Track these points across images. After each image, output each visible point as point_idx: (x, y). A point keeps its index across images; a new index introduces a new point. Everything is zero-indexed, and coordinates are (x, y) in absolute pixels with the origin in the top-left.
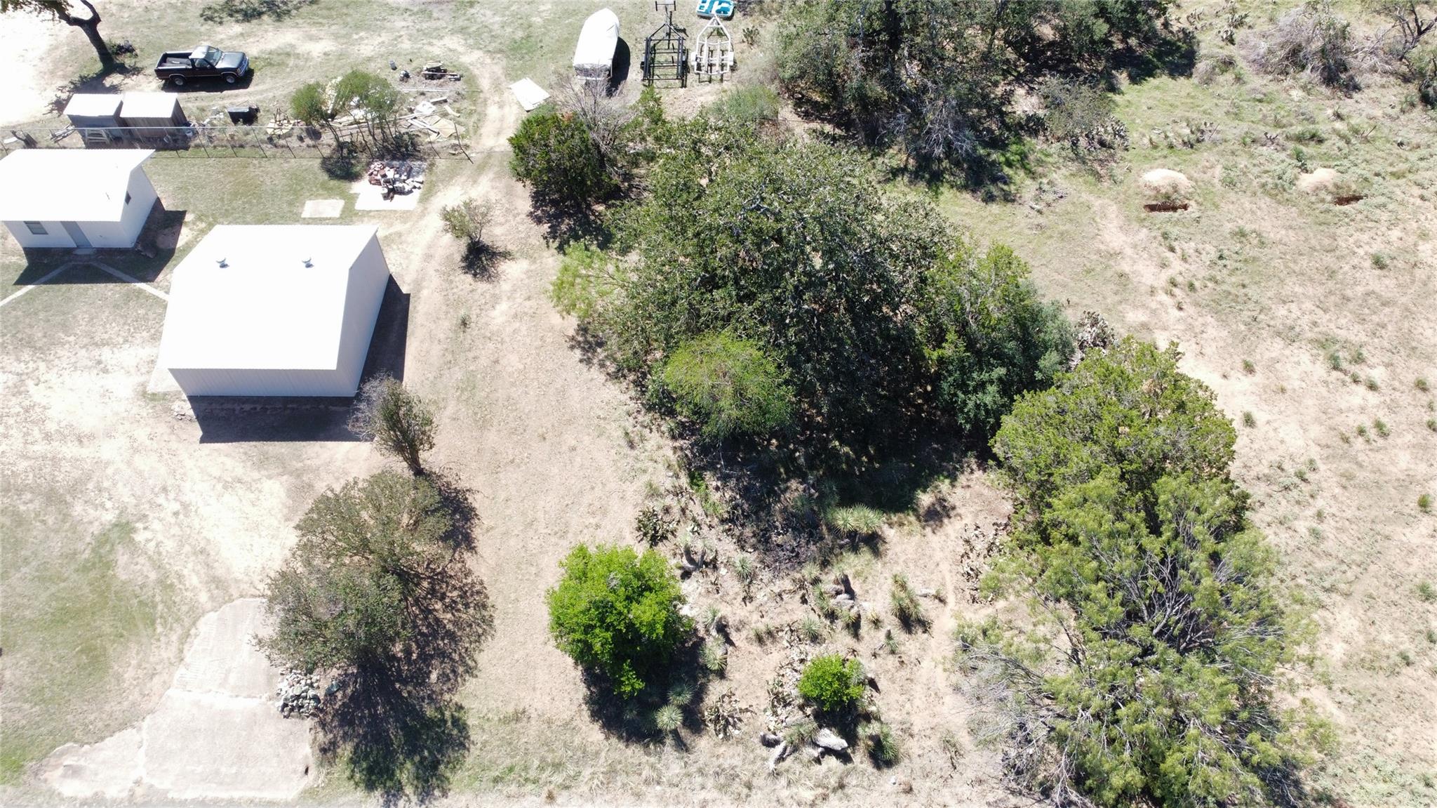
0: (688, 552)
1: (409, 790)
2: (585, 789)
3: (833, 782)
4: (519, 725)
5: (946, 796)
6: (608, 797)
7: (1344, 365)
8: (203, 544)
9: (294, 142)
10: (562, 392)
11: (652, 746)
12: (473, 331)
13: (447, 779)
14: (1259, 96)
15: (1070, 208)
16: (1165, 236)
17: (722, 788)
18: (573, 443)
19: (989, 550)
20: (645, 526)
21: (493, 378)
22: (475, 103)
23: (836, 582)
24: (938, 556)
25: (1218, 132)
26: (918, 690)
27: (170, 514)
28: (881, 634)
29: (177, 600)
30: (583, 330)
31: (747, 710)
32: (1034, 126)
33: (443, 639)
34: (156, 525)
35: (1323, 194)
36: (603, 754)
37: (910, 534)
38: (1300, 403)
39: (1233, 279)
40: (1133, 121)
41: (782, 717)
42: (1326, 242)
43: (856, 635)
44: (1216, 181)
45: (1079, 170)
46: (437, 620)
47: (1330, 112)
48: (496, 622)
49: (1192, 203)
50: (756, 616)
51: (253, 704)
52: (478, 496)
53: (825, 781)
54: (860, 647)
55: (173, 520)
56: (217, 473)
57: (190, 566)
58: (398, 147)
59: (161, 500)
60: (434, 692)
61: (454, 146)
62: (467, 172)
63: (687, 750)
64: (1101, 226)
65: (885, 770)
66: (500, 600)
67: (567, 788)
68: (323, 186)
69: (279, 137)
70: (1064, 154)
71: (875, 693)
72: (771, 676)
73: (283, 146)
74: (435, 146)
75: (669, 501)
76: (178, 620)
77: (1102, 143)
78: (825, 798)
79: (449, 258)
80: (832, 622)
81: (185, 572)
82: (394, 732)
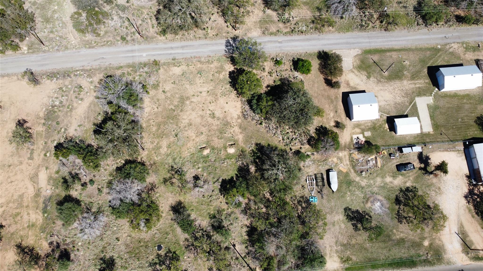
3: (278, 56)
6: (301, 54)
8: (357, 77)
11: (297, 58)
12: (334, 111)
13: (318, 54)
17: (289, 55)
18: (315, 94)
22: (352, 165)
23: (279, 76)
24: (267, 81)
28: (273, 71)
29: (357, 70)
31: (288, 62)
37: (271, 84)
41: (284, 61)
48: (318, 70)
50: (288, 72)
52: (325, 85)
54: (276, 70)
55: (363, 79)
57: (357, 74)
58: (361, 149)
60: (322, 62)
63: (293, 58)
65: (272, 58)
66: (318, 73)
67: (305, 54)
68: (370, 139)
71: (274, 65)
74: (355, 151)
76: (355, 67)
82: (325, 57)
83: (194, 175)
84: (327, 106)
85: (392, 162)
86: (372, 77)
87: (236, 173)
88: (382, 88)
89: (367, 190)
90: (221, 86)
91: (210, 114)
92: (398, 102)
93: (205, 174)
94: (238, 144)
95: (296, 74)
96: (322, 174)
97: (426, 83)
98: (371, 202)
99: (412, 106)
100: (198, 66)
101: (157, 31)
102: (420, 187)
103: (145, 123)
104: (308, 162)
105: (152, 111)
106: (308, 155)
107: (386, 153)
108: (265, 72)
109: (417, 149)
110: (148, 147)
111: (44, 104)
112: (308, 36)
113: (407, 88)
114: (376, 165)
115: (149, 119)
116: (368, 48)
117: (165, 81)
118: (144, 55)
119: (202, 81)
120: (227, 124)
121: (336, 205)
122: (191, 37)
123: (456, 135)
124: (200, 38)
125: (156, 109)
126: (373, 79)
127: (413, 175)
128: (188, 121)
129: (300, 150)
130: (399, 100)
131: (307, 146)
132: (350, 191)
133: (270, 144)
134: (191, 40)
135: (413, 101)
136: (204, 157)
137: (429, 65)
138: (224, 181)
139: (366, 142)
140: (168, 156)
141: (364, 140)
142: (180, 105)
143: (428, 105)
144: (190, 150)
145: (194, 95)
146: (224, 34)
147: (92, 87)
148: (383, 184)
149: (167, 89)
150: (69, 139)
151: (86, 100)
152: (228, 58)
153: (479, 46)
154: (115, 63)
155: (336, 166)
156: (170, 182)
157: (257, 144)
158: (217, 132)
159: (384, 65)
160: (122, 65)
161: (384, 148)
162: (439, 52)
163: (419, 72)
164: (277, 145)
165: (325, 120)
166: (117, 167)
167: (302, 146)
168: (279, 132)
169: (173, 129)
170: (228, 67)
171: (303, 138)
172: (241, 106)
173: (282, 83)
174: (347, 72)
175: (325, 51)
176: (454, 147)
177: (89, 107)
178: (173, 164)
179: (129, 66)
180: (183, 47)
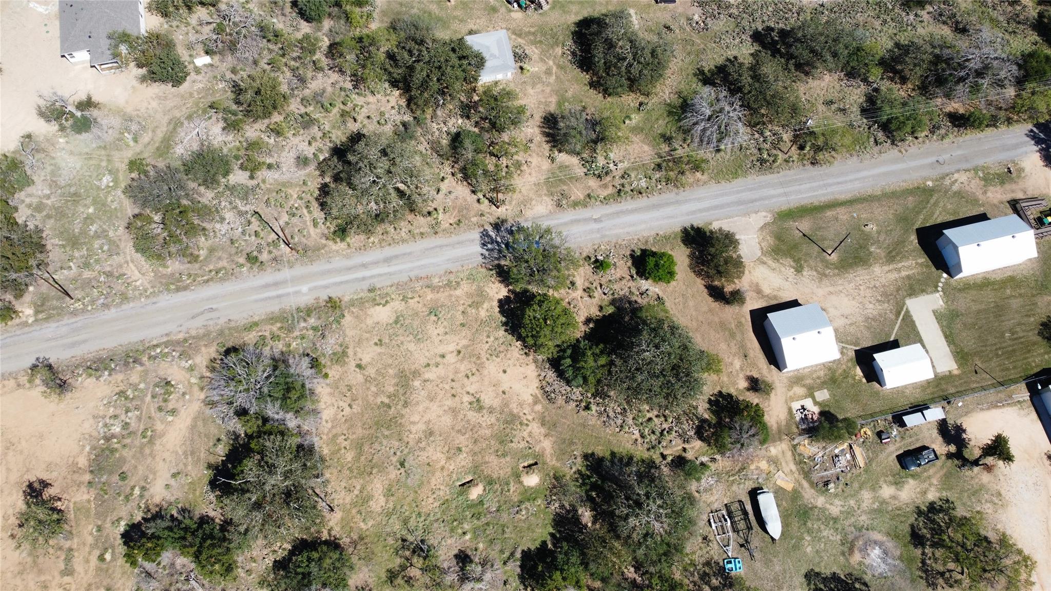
1: (689, 229)
2: (651, 239)
3: (597, 251)
6: (645, 239)
7: (475, 401)
8: (775, 272)
11: (640, 249)
12: (741, 355)
13: (682, 234)
17: (621, 245)
18: (693, 323)
21: (727, 339)
22: (803, 471)
23: (609, 296)
24: (585, 310)
27: (790, 278)
28: (594, 286)
29: (771, 257)
31: (621, 261)
33: (700, 262)
34: (791, 274)
37: (593, 314)
38: (490, 383)
39: (507, 432)
41: (612, 261)
42: (476, 458)
45: (562, 479)
47: (468, 537)
48: (689, 269)
50: (626, 284)
52: (711, 301)
54: (599, 281)
55: (787, 276)
58: (815, 434)
59: (795, 281)
63: (632, 250)
64: (552, 450)
65: (587, 256)
66: (691, 275)
67: (655, 238)
68: (829, 407)
71: (592, 271)
72: (618, 270)
74: (802, 438)
76: (767, 253)
80: (607, 286)
81: (774, 264)
83: (456, 552)
84: (723, 346)
85: (887, 451)
86: (806, 269)
87: (551, 530)
88: (831, 289)
89: (847, 523)
90: (485, 334)
91: (470, 403)
92: (871, 316)
93: (481, 546)
94: (544, 463)
95: (645, 284)
96: (740, 501)
97: (921, 265)
98: (860, 551)
99: (903, 319)
100: (429, 298)
101: (326, 231)
102: (958, 498)
103: (328, 445)
104: (707, 480)
105: (339, 416)
106: (702, 464)
107: (869, 433)
108: (576, 289)
109: (935, 414)
110: (341, 501)
111: (87, 436)
112: (655, 199)
113: (883, 280)
114: (853, 463)
115: (335, 436)
116: (784, 208)
117: (359, 342)
118: (304, 289)
119: (441, 330)
120: (512, 420)
121: (785, 571)
122: (403, 234)
123: (1008, 369)
124: (422, 234)
125: (347, 409)
126: (810, 273)
127: (935, 473)
128: (424, 427)
129: (684, 454)
130: (873, 309)
131: (697, 444)
132: (809, 531)
133: (616, 450)
134: (403, 241)
135: (902, 309)
136: (471, 506)
137: (917, 226)
138: (526, 555)
139: (822, 413)
140: (389, 515)
141: (816, 410)
142: (401, 391)
143: (934, 312)
144: (437, 493)
145: (428, 365)
146: (474, 219)
147: (193, 380)
148: (877, 504)
149: (366, 359)
150: (154, 510)
151: (183, 411)
152: (491, 270)
153: (1010, 172)
154: (240, 316)
155: (767, 479)
156: (403, 578)
157: (586, 457)
158: (493, 442)
159: (825, 239)
160: (256, 319)
161: (863, 422)
162: (931, 196)
163: (901, 243)
164: (632, 452)
165: (725, 379)
166: (275, 561)
167: (686, 446)
168: (630, 422)
169: (392, 451)
170: (495, 290)
171: (686, 426)
172: (537, 374)
173: (618, 308)
174: (752, 264)
175: (695, 225)
176: (1010, 397)
177: (193, 427)
178: (404, 532)
179: (272, 319)
180: (388, 260)
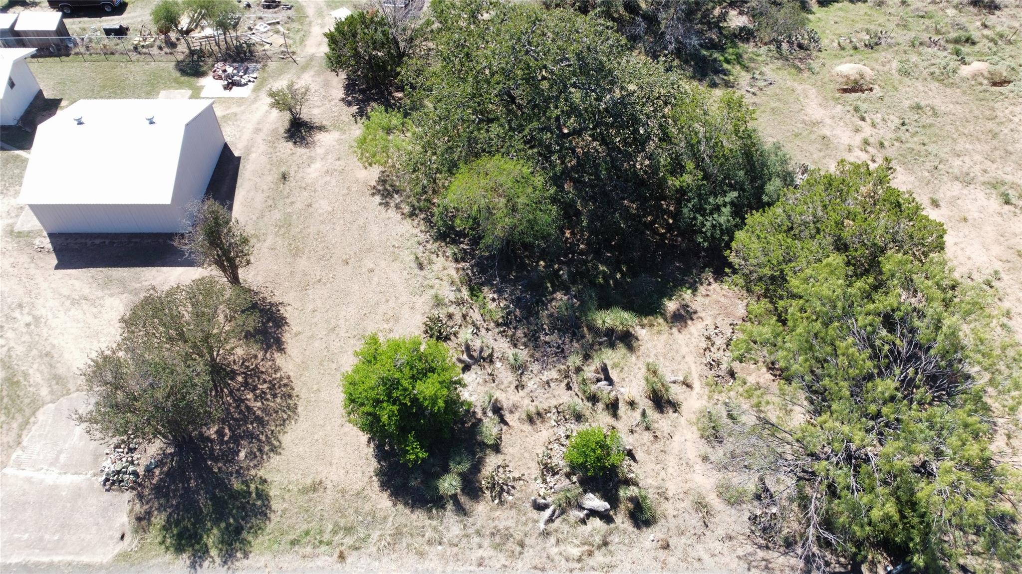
0: (468, 349)
1: (214, 552)
2: (374, 549)
3: (598, 540)
4: (316, 495)
5: (700, 550)
6: (393, 556)
7: (1013, 201)
8: (48, 349)
9: (155, 51)
10: (364, 227)
11: (434, 511)
12: (291, 183)
13: (249, 543)
14: (921, 14)
15: (778, 91)
16: (857, 110)
17: (497, 547)
18: (372, 266)
19: (728, 345)
20: (431, 329)
21: (306, 218)
22: (302, 24)
23: (597, 372)
24: (684, 350)
25: (892, 38)
26: (671, 462)
27: (22, 325)
28: (637, 414)
29: (21, 394)
30: (383, 181)
31: (520, 479)
32: (745, 35)
33: (252, 423)
34: (10, 334)
35: (980, 79)
36: (391, 519)
37: (659, 332)
38: (980, 229)
39: (915, 139)
40: (824, 32)
41: (551, 485)
42: (988, 113)
43: (615, 415)
44: (893, 71)
45: (784, 65)
46: (248, 408)
47: (978, 24)
48: (300, 409)
49: (876, 87)
50: (527, 401)
51: (78, 479)
52: (289, 308)
53: (591, 539)
54: (619, 425)
55: (25, 330)
56: (66, 292)
57: (35, 366)
58: (238, 53)
59: (17, 314)
60: (241, 468)
61: (283, 52)
62: (293, 71)
63: (465, 515)
64: (804, 104)
65: (644, 529)
66: (304, 390)
67: (357, 549)
68: (176, 80)
69: (143, 46)
70: (770, 54)
71: (632, 463)
72: (540, 450)
73: (145, 54)
74: (268, 53)
75: (452, 309)
76: (20, 410)
77: (801, 46)
78: (590, 554)
79: (275, 131)
80: (594, 405)
81: (31, 371)
82: (203, 501)
108: (702, 417)
139: (200, 75)
141: (204, 81)
